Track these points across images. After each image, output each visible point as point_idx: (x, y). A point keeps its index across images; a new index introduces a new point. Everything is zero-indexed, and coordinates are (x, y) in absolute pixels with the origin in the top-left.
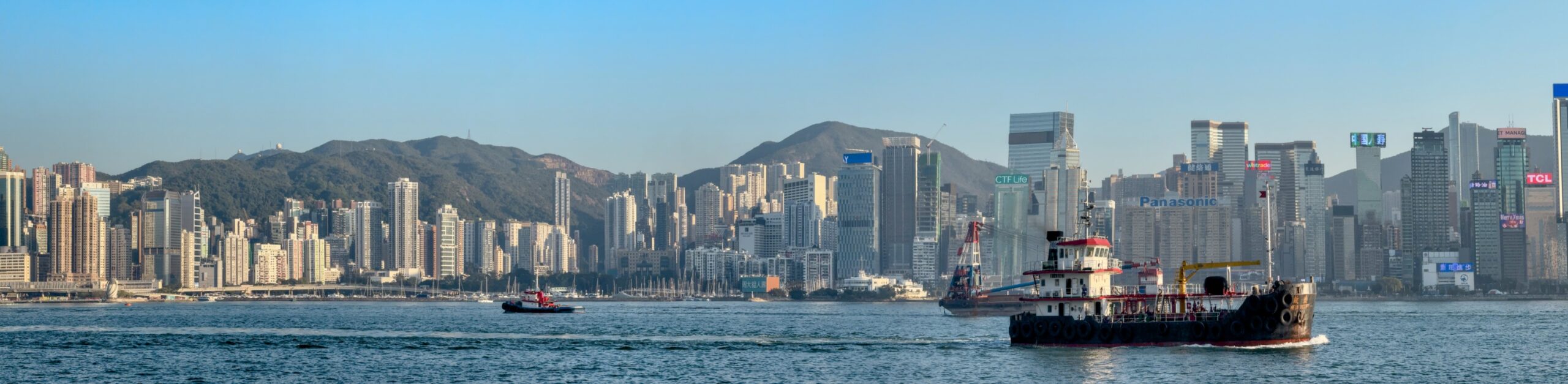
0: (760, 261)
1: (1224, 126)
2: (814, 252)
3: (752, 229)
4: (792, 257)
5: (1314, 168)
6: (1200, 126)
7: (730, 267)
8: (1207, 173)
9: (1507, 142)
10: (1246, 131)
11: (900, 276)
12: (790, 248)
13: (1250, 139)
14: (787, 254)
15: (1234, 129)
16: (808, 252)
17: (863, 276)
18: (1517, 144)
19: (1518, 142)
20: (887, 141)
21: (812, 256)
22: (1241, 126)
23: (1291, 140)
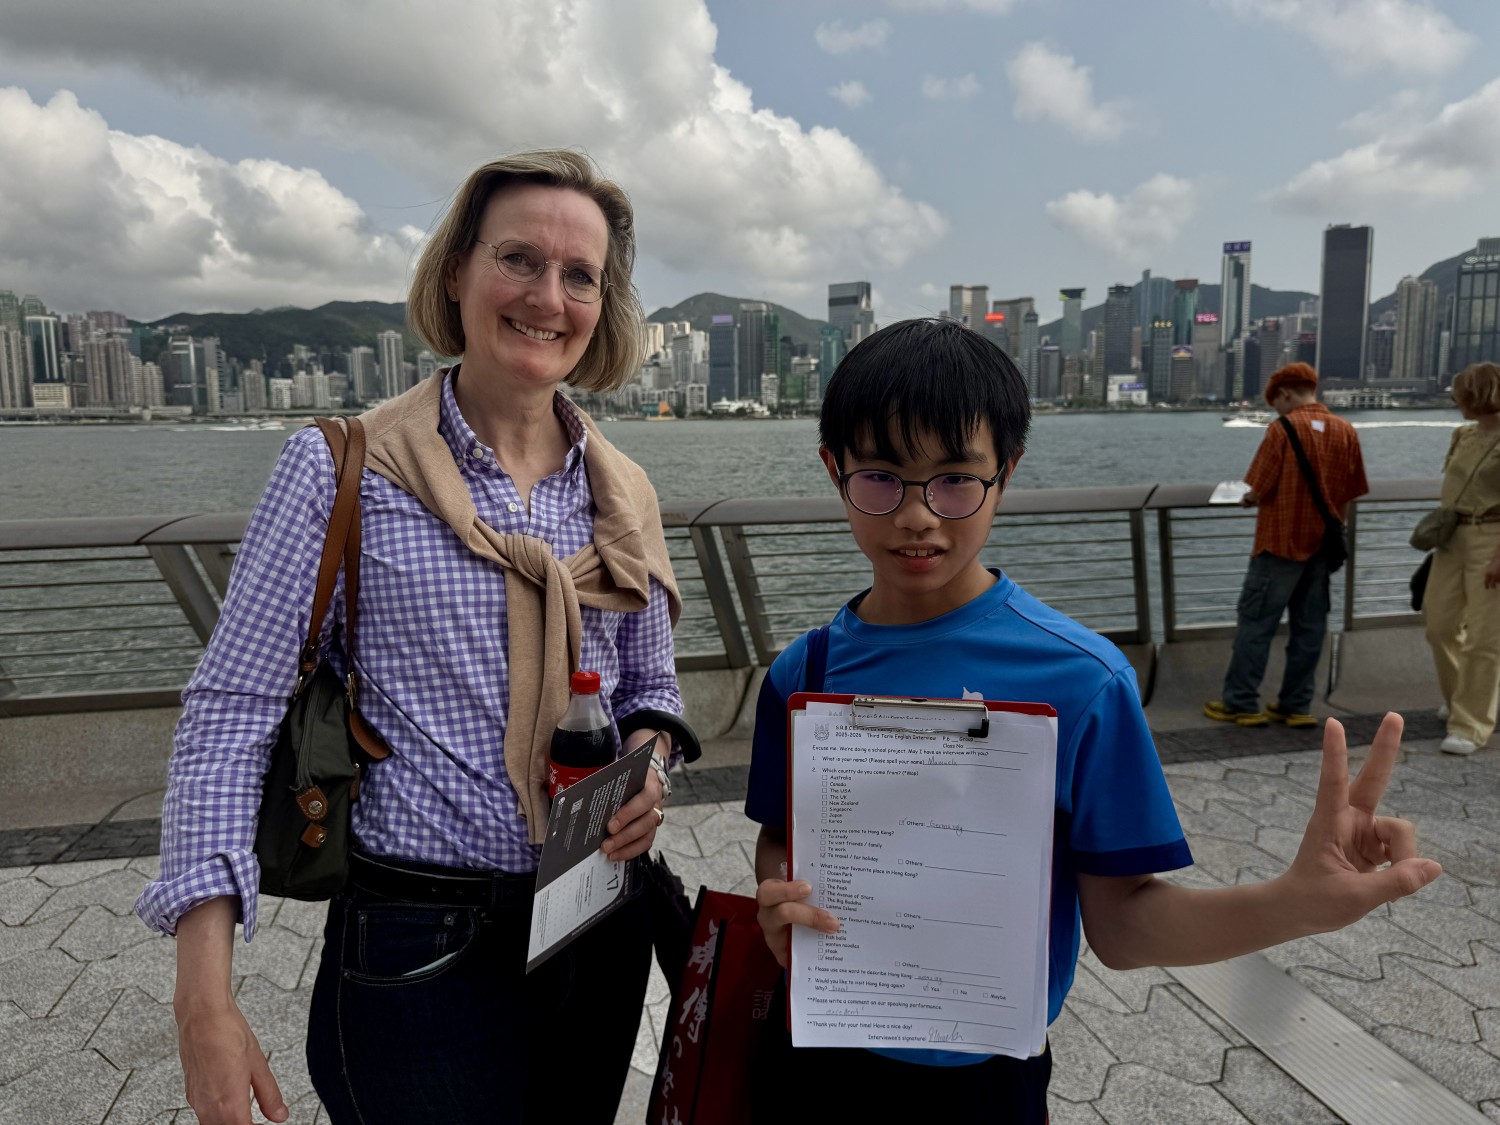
0: (657, 392)
1: (974, 289)
2: (694, 385)
3: (651, 370)
4: (680, 389)
5: (1032, 317)
6: (956, 290)
7: (635, 396)
10: (988, 292)
11: (751, 401)
12: (677, 383)
13: (991, 297)
14: (676, 387)
15: (980, 290)
16: (690, 386)
17: (724, 402)
20: (744, 306)
21: (692, 389)
22: (984, 289)
23: (1017, 297)
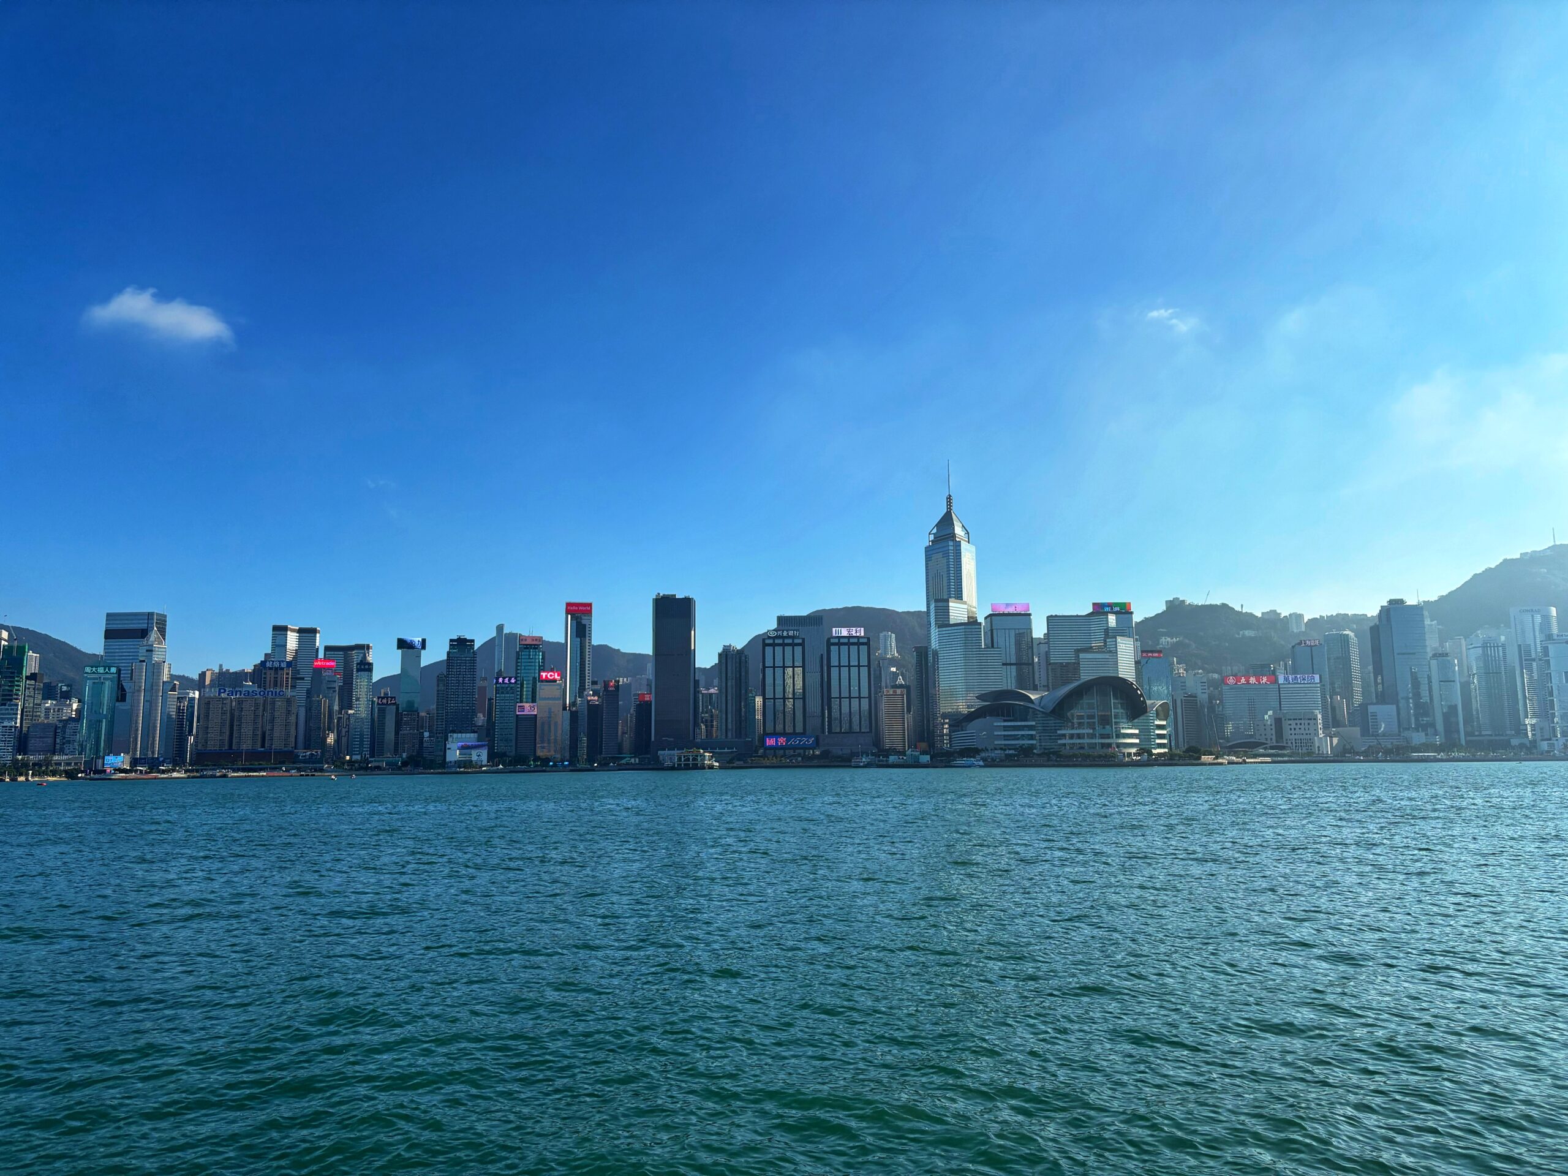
1: (300, 631)
5: (367, 668)
6: (280, 631)
8: (282, 669)
9: (527, 647)
10: (318, 635)
18: (535, 648)
19: (535, 647)
23: (353, 643)
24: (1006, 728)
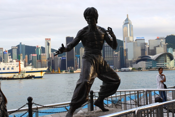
24: (146, 63)
